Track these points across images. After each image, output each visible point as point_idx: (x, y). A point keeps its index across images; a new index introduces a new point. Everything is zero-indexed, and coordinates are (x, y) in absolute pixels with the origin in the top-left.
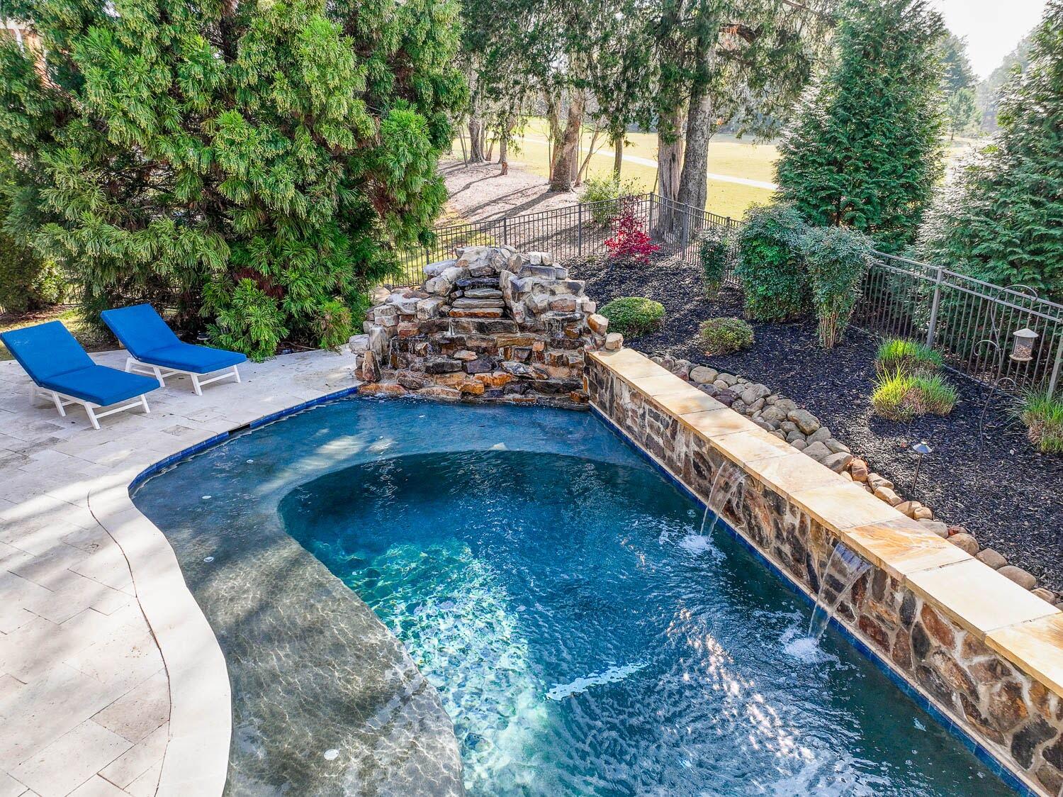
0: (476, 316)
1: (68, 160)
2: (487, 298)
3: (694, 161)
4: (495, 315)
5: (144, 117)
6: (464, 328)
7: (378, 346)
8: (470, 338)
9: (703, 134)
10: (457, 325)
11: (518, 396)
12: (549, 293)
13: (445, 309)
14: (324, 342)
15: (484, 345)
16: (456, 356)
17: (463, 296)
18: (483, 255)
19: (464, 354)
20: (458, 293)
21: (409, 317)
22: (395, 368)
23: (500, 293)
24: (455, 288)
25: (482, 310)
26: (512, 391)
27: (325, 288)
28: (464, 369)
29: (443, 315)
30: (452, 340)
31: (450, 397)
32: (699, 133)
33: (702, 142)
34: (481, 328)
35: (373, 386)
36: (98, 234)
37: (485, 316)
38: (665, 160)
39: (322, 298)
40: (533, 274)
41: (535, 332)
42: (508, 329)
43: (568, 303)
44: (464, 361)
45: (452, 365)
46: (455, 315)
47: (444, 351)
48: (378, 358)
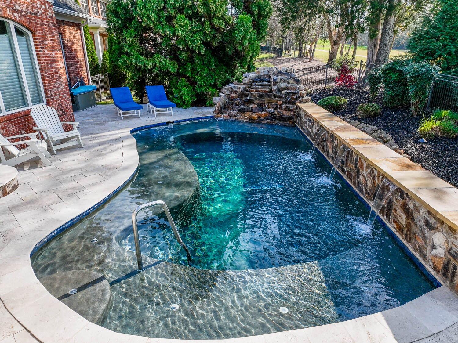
0: (259, 92)
1: (131, 34)
2: (265, 85)
3: (384, 47)
4: (266, 92)
5: (153, 17)
6: (254, 96)
7: (223, 101)
8: (256, 100)
9: (389, 35)
10: (252, 95)
11: (269, 121)
12: (287, 83)
13: (248, 89)
14: (207, 103)
15: (261, 102)
16: (250, 106)
17: (256, 85)
18: (266, 70)
19: (253, 106)
20: (254, 84)
21: (236, 92)
22: (228, 110)
23: (269, 83)
24: (254, 81)
25: (261, 90)
26: (268, 119)
27: (211, 84)
28: (252, 111)
29: (247, 91)
30: (249, 100)
31: (245, 120)
32: (387, 34)
33: (388, 38)
34: (260, 96)
35: (219, 115)
36: (136, 58)
37: (262, 92)
38: (370, 47)
39: (209, 87)
40: (281, 75)
41: (280, 98)
42: (270, 97)
43: (294, 87)
44: (252, 108)
45: (248, 109)
46: (252, 91)
47: (246, 104)
48: (222, 106)
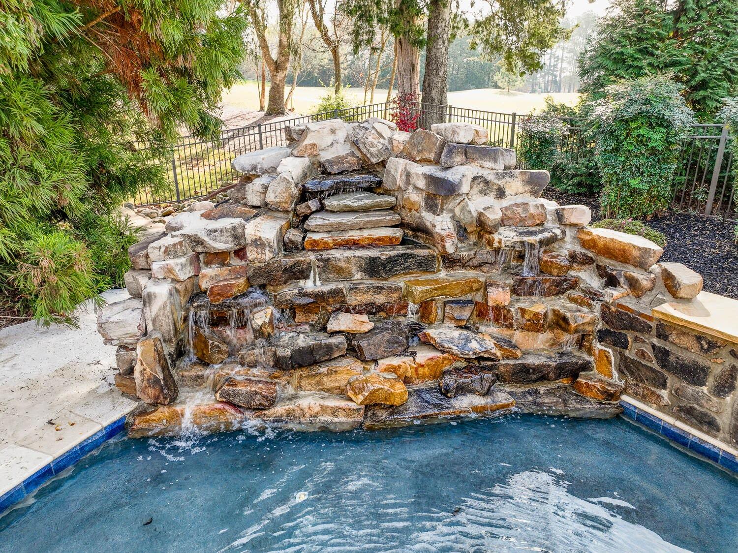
0: (354, 244)
2: (366, 210)
4: (389, 242)
6: (339, 271)
7: (167, 325)
8: (354, 289)
10: (326, 265)
11: (479, 401)
12: (493, 194)
13: (294, 235)
14: (40, 306)
15: (380, 299)
16: (332, 326)
17: (322, 209)
18: (341, 136)
19: (343, 322)
20: (313, 204)
21: (219, 257)
22: (204, 362)
23: (393, 199)
24: (304, 195)
25: (366, 234)
26: (463, 390)
27: (33, 209)
28: (354, 351)
29: (293, 248)
30: (320, 298)
31: (342, 419)
34: (373, 268)
35: (163, 412)
37: (373, 243)
38: (405, 70)
39: (29, 228)
40: (468, 159)
41: (475, 268)
42: (425, 265)
43: (532, 210)
44: (350, 336)
45: (329, 349)
46: (315, 246)
48: (168, 349)
